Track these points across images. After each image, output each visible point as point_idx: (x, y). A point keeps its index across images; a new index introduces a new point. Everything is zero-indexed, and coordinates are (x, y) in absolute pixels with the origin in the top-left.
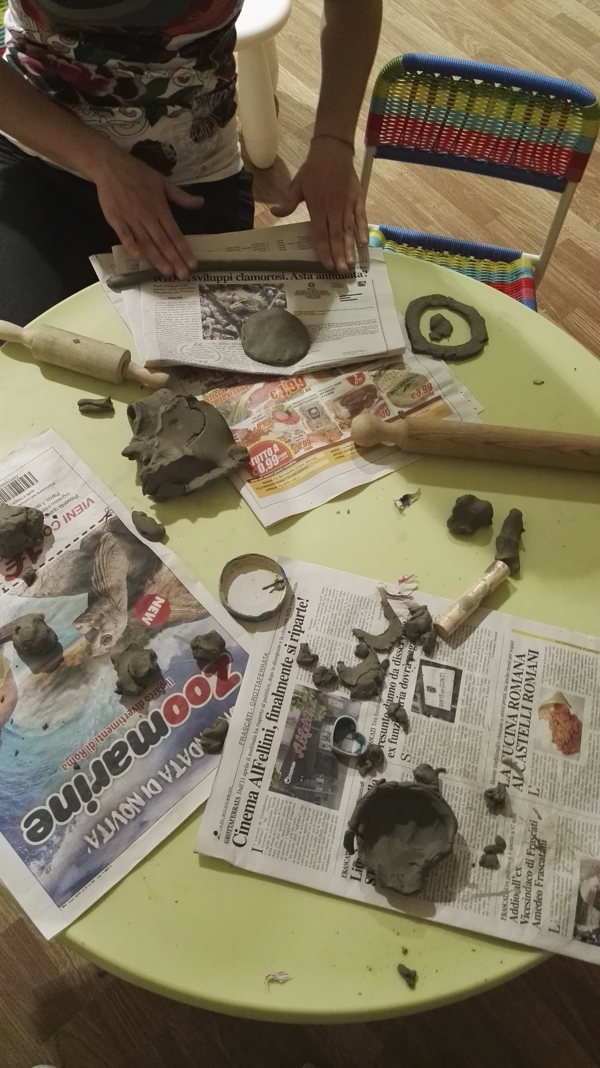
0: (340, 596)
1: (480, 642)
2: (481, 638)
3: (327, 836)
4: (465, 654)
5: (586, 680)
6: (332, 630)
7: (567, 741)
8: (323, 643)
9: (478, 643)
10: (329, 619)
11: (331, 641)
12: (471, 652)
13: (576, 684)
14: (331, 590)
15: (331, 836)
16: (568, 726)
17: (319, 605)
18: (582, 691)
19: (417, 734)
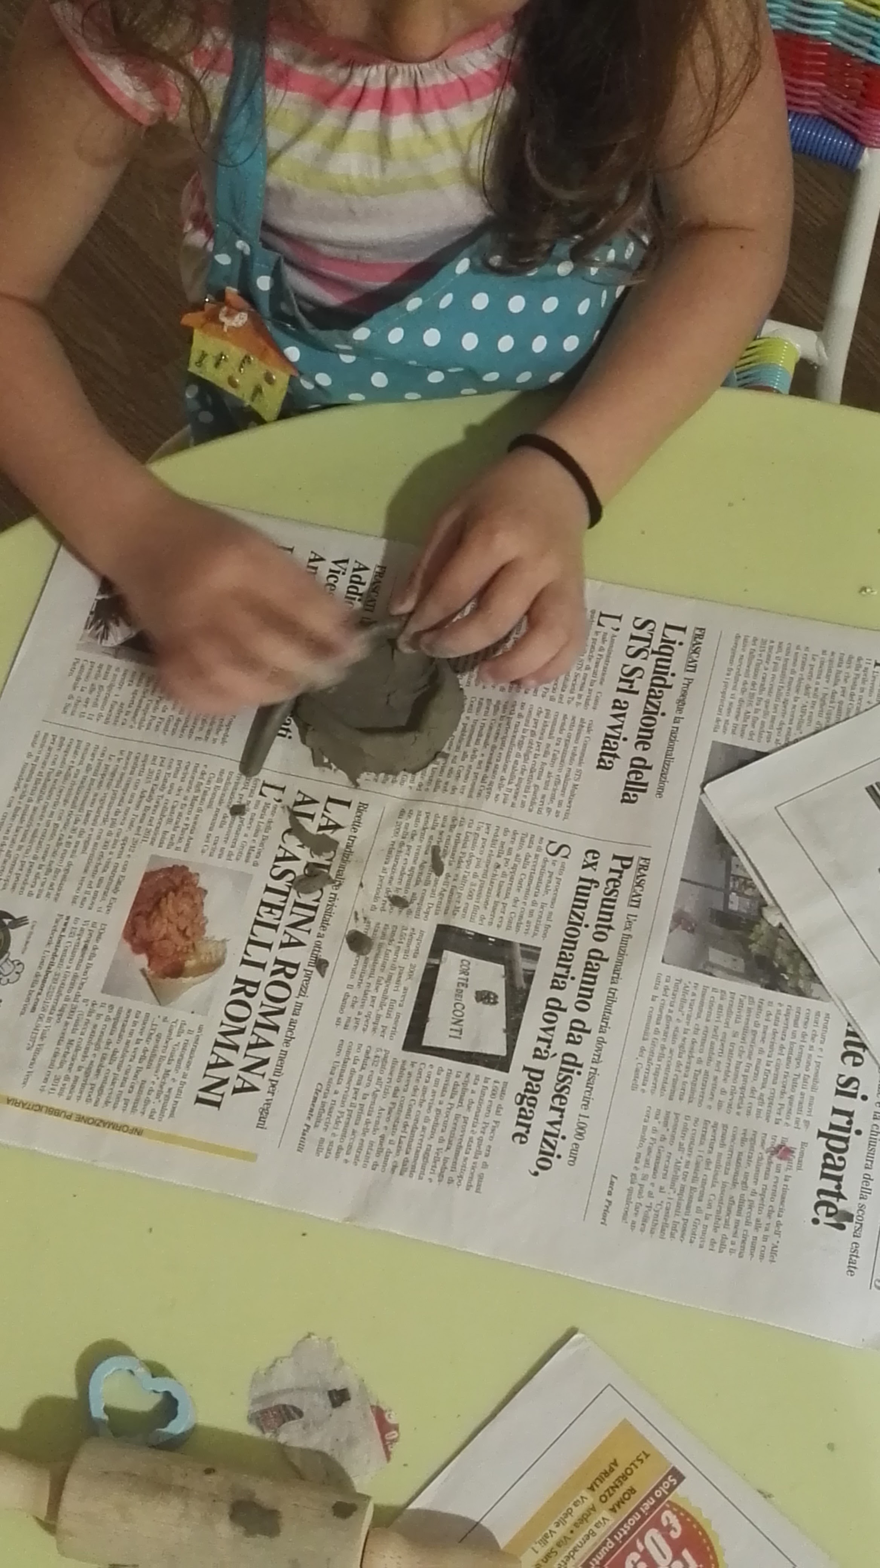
0: (724, 1238)
1: (347, 1124)
2: (344, 1136)
3: (739, 696)
4: (391, 1091)
5: (86, 1038)
6: (743, 1140)
7: (171, 894)
8: (765, 1108)
9: (352, 1121)
10: (752, 1170)
11: (743, 1111)
12: (375, 1095)
13: (114, 1026)
14: (752, 1254)
15: (728, 695)
16: (161, 927)
17: (781, 1210)
18: (104, 1011)
19: (531, 898)
